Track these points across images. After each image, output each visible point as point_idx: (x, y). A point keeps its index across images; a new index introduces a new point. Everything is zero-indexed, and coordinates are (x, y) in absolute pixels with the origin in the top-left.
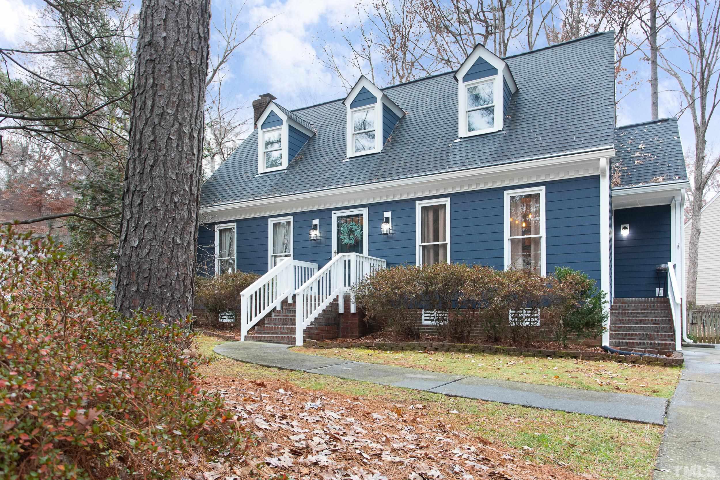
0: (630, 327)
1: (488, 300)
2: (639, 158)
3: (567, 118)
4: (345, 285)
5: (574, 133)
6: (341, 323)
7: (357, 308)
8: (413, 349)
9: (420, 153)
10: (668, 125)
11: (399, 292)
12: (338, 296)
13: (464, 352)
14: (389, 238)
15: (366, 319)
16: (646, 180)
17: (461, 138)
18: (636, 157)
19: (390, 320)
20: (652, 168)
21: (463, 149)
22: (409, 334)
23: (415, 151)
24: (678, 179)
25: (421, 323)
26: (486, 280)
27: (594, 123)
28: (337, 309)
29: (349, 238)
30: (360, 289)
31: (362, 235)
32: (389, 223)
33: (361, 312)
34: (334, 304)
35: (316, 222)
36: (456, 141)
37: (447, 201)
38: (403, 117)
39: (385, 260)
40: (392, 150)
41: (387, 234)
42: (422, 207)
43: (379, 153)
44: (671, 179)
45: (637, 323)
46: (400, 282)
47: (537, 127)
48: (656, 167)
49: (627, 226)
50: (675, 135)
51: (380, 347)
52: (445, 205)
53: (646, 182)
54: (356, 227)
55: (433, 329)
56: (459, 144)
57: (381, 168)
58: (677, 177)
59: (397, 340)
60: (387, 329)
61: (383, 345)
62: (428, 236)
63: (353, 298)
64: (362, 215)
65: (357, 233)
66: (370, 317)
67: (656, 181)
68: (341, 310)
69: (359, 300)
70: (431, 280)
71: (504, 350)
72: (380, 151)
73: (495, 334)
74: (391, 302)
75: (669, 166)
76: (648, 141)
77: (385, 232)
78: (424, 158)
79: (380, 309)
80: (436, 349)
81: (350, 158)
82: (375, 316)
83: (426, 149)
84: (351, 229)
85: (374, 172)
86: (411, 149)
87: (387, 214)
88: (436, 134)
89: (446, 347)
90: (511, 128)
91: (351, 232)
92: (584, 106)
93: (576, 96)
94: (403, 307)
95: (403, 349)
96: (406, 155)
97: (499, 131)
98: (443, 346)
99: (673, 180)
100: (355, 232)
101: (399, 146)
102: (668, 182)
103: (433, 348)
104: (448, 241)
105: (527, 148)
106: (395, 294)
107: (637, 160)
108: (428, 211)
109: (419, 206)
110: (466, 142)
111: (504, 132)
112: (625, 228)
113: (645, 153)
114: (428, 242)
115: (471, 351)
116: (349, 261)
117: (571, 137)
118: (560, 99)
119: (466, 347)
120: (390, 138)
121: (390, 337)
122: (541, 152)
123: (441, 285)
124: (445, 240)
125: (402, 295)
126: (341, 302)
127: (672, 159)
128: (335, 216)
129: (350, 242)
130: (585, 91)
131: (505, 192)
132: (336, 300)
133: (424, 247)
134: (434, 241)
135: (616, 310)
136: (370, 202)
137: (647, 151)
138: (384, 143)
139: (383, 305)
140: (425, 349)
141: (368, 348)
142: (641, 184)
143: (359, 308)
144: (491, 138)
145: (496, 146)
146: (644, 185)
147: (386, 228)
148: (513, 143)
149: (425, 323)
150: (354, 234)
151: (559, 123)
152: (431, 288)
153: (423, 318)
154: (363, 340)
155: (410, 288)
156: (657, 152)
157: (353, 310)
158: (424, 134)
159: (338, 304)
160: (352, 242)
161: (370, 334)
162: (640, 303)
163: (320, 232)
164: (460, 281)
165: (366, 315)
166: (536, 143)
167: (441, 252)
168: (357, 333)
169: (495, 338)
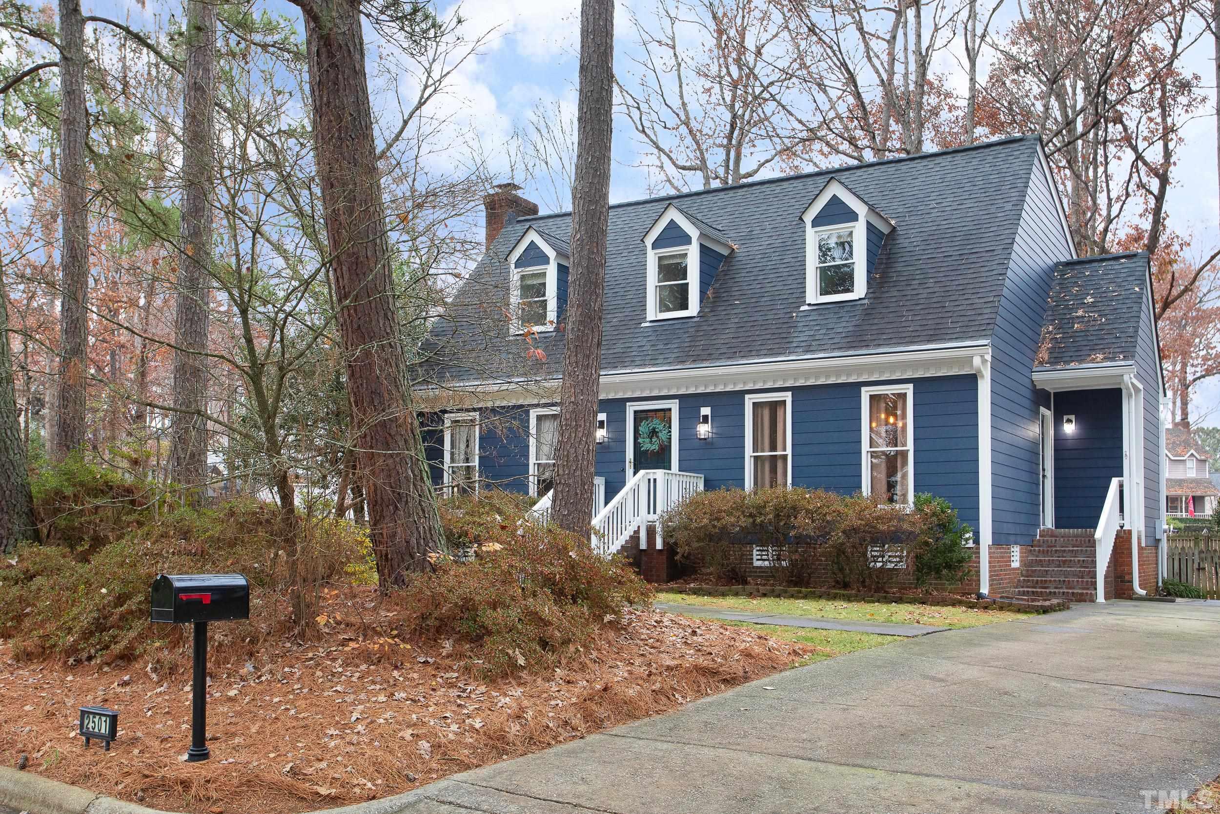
0: (1047, 571)
1: (825, 535)
2: (1081, 320)
3: (948, 288)
4: (649, 513)
5: (950, 314)
6: (643, 562)
7: (665, 543)
8: (736, 594)
9: (752, 324)
10: (1134, 265)
11: (719, 525)
12: (639, 527)
13: (798, 598)
14: (706, 444)
15: (677, 558)
16: (1082, 358)
17: (809, 305)
18: (1078, 317)
19: (708, 558)
20: (1094, 338)
21: (812, 323)
22: (733, 578)
23: (745, 319)
24: (1122, 360)
25: (752, 563)
26: (826, 510)
27: (977, 301)
28: (638, 544)
29: (651, 442)
30: (670, 519)
31: (670, 439)
32: (707, 423)
33: (670, 549)
34: (635, 537)
35: (602, 417)
36: (802, 308)
37: (788, 397)
38: (730, 254)
39: (703, 476)
40: (712, 314)
41: (705, 439)
42: (754, 403)
43: (694, 317)
44: (1113, 359)
45: (1059, 566)
46: (720, 511)
47: (909, 298)
48: (1100, 337)
49: (1073, 417)
50: (1138, 285)
51: (696, 592)
52: (785, 401)
53: (1081, 361)
54: (661, 427)
55: (767, 572)
56: (807, 313)
57: (698, 344)
58: (1122, 357)
59: (717, 585)
60: (704, 570)
61: (700, 589)
62: (763, 443)
63: (659, 529)
64: (670, 410)
65: (663, 435)
66: (683, 555)
67: (1093, 361)
68: (643, 545)
69: (668, 533)
70: (761, 509)
71: (844, 595)
72: (695, 314)
73: (844, 577)
74: (710, 537)
75: (1117, 337)
76: (1101, 290)
77: (703, 437)
78: (757, 333)
79: (695, 545)
80: (764, 595)
81: (651, 322)
82: (689, 554)
83: (760, 318)
84: (654, 429)
85: (687, 349)
86: (741, 316)
87: (706, 411)
88: (777, 293)
89: (777, 593)
90: (877, 295)
91: (653, 433)
92: (972, 271)
93: (966, 252)
94: (724, 543)
95: (724, 595)
96: (733, 325)
97: (860, 299)
98: (773, 591)
99: (1116, 361)
100: (660, 434)
101: (723, 308)
102: (1109, 364)
103: (760, 594)
104: (789, 451)
105: (891, 331)
106: (714, 526)
107: (1078, 323)
108: (762, 407)
109: (749, 401)
110: (815, 313)
111: (866, 301)
112: (1069, 421)
113: (1092, 312)
114: (763, 451)
115: (805, 597)
116: (655, 480)
117: (943, 321)
118: (946, 254)
119: (800, 592)
120: (710, 293)
121: (709, 581)
122: (907, 339)
123: (771, 516)
124: (785, 450)
125: (724, 528)
126: (643, 535)
127: (1123, 325)
128: (631, 409)
129: (653, 447)
130: (978, 245)
131: (863, 389)
132: (637, 532)
133: (756, 458)
134: (771, 451)
135: (1039, 546)
136: (682, 392)
137: (1095, 309)
138: (701, 301)
139: (699, 540)
140: (750, 595)
141: (681, 592)
142: (1073, 364)
143: (668, 543)
144: (849, 309)
145: (853, 324)
146: (1078, 365)
147: (704, 430)
148: (876, 321)
149: (757, 564)
150: (658, 437)
151: (937, 295)
152: (758, 520)
153: (755, 557)
154: (672, 585)
155: (733, 519)
156: (1107, 312)
157: (659, 545)
158: (758, 291)
159: (638, 538)
160: (655, 447)
161: (680, 578)
162: (1075, 537)
163: (608, 431)
164: (795, 510)
165: (678, 553)
166: (903, 324)
167: (780, 465)
168: (664, 576)
169: (844, 582)
